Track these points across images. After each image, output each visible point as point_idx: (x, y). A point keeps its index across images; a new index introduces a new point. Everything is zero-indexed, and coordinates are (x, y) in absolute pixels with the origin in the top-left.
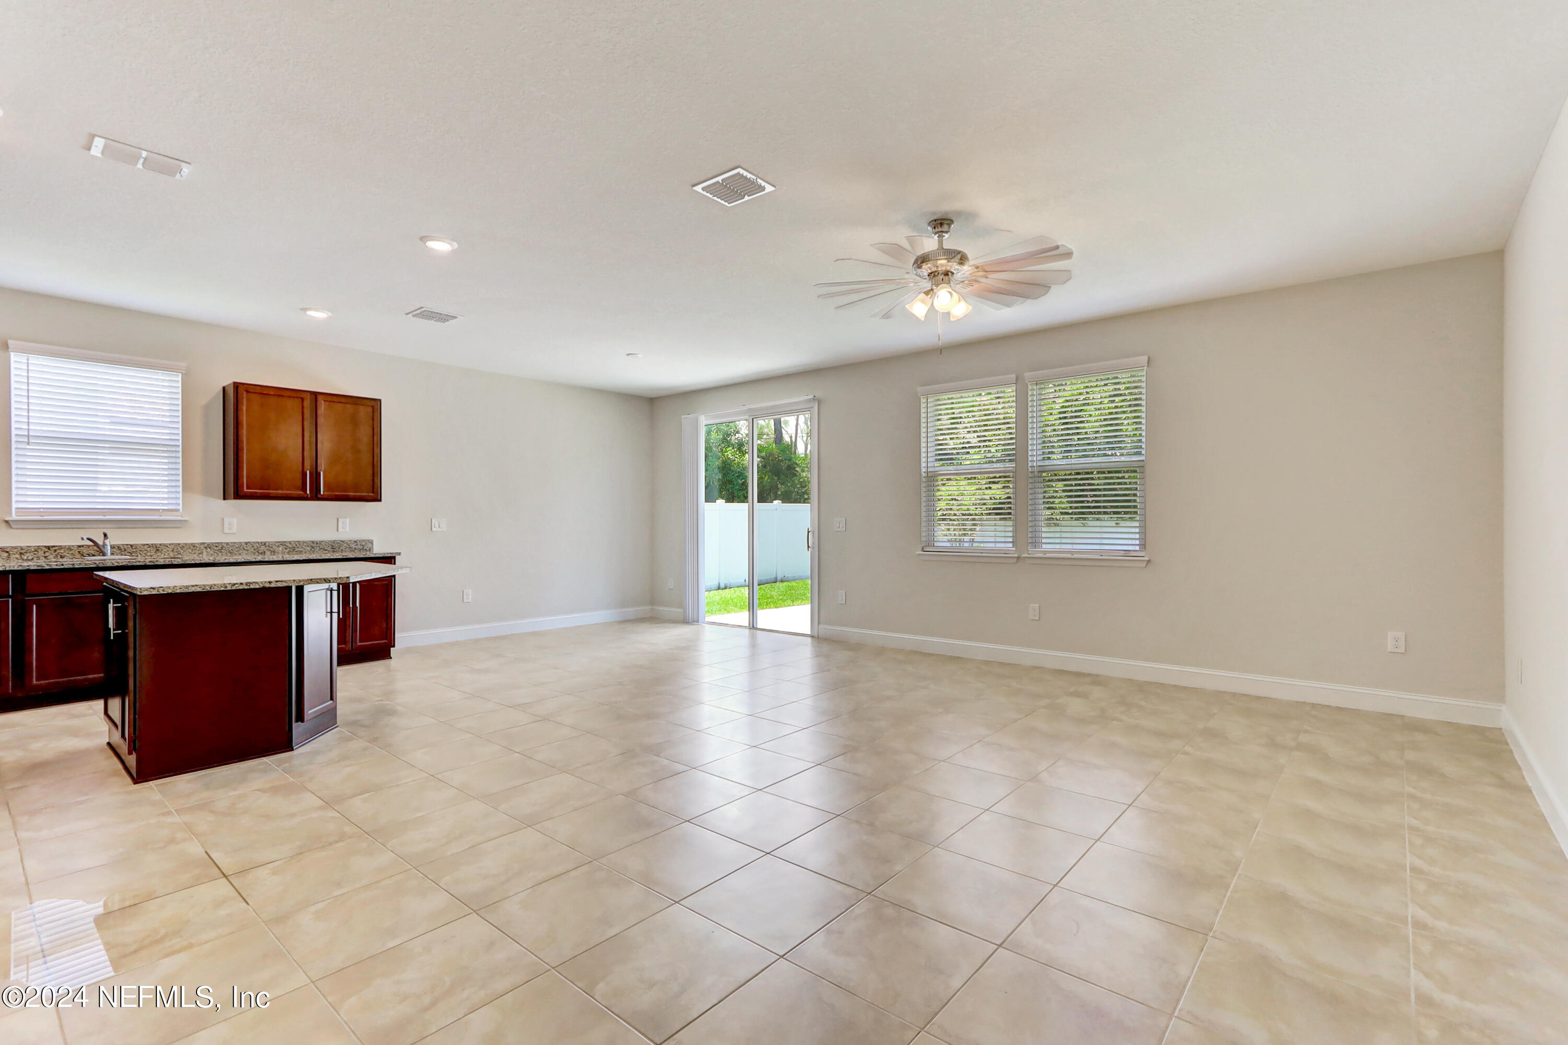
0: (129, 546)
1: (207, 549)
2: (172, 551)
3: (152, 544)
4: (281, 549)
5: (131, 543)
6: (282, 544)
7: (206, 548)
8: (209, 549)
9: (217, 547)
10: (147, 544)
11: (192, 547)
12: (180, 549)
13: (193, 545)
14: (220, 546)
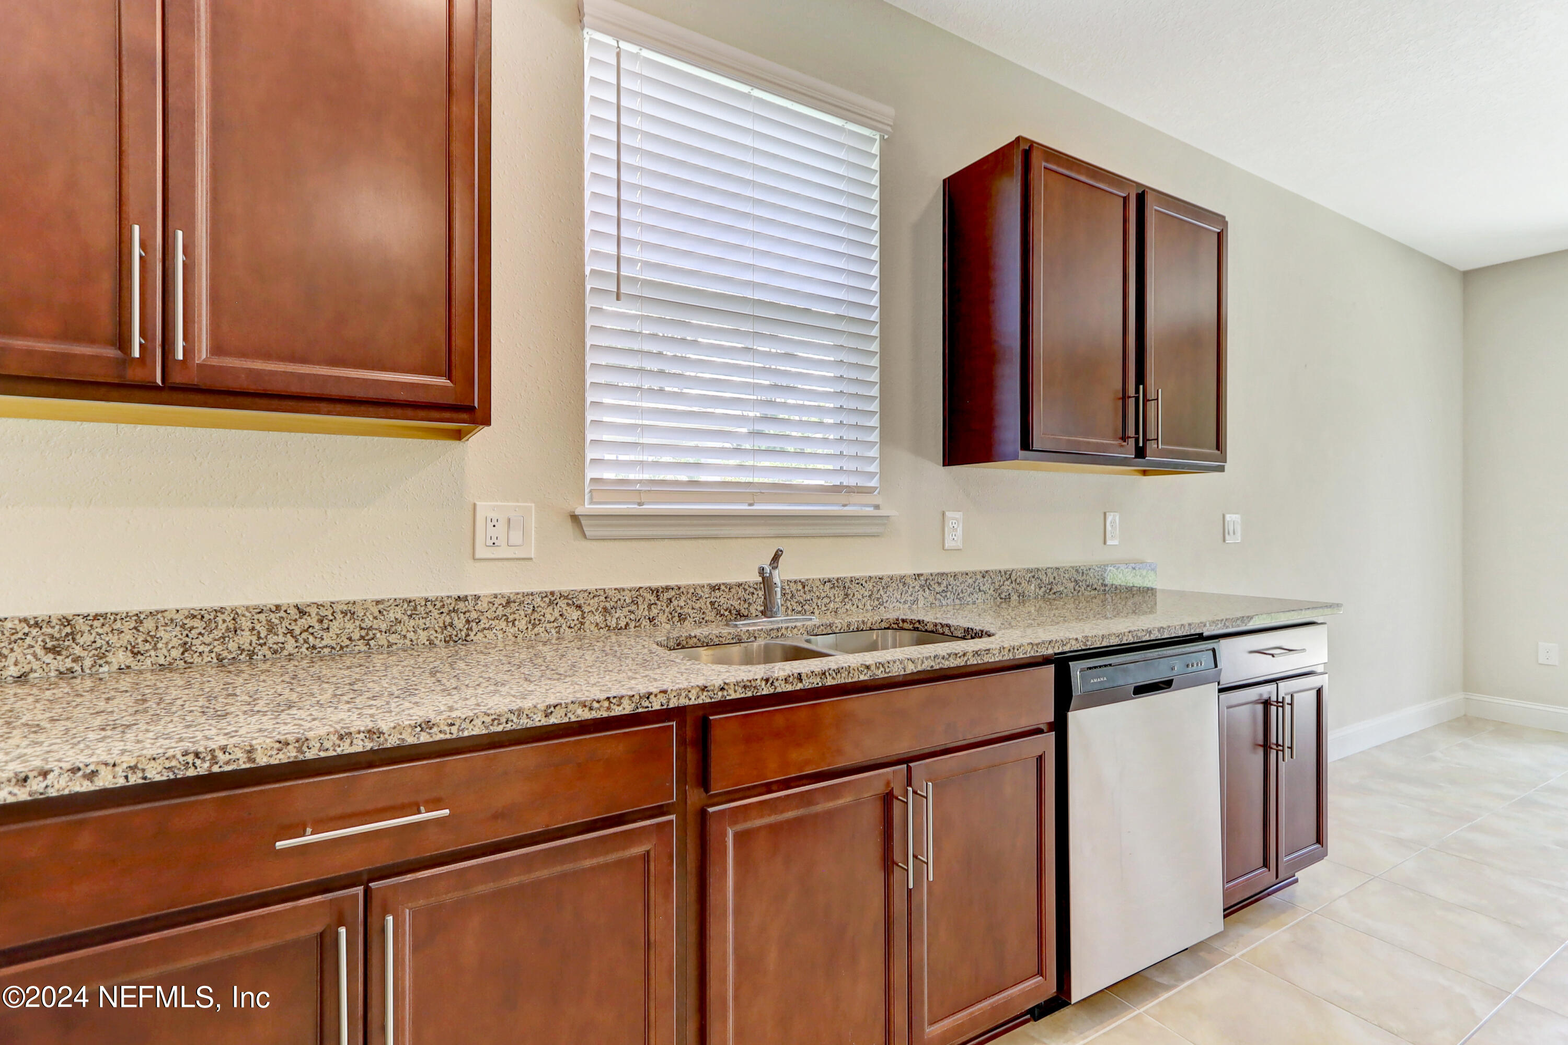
0: (800, 587)
1: (924, 590)
2: (870, 596)
3: (837, 580)
4: (1033, 587)
5: (803, 577)
6: (1034, 574)
7: (922, 586)
8: (927, 591)
9: (939, 584)
10: (829, 581)
11: (901, 585)
12: (882, 592)
13: (902, 580)
14: (945, 583)
